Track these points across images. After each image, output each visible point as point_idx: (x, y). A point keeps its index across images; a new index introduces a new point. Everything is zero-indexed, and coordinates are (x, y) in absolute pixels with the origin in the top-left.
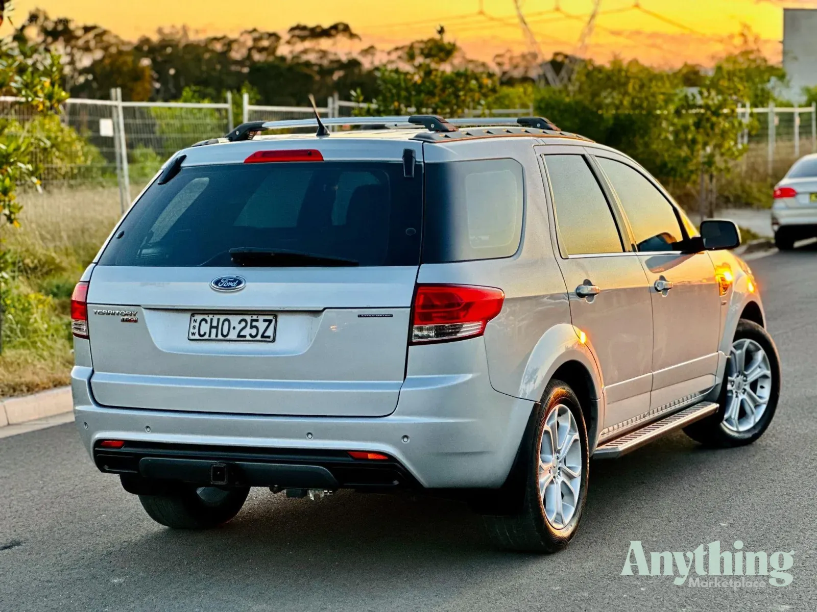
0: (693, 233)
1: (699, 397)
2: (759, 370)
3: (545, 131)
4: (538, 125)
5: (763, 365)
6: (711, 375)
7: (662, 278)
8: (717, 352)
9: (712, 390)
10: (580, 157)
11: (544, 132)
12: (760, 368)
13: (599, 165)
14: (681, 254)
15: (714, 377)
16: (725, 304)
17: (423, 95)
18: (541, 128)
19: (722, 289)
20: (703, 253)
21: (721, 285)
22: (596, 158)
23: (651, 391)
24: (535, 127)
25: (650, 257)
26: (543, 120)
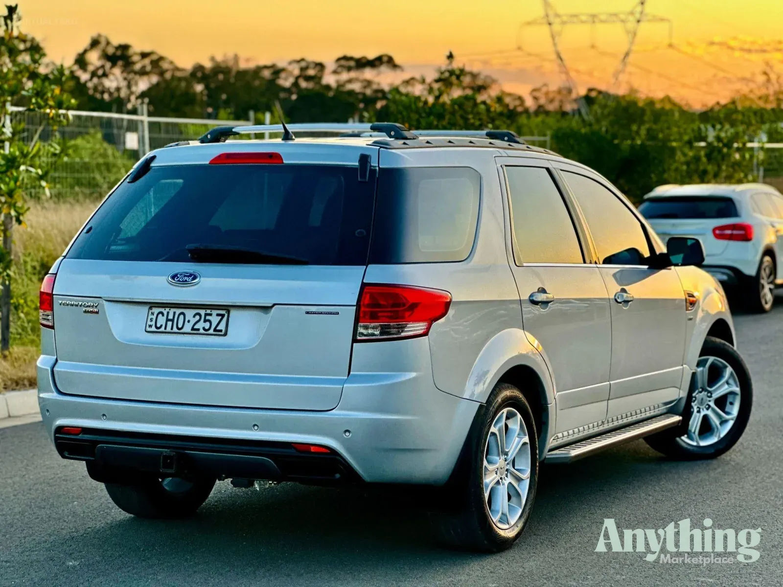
0: (661, 248)
1: (663, 409)
2: (726, 386)
3: (511, 144)
4: (506, 138)
5: (731, 381)
6: (676, 389)
7: (624, 291)
8: (682, 365)
9: (677, 403)
10: (545, 170)
11: (509, 145)
12: (727, 385)
13: (563, 178)
14: (648, 268)
15: (678, 390)
16: (691, 319)
17: (432, 118)
18: (507, 141)
19: (688, 304)
20: (670, 269)
21: (688, 301)
22: (561, 172)
23: (609, 400)
24: (503, 140)
25: (618, 270)
26: (510, 134)
